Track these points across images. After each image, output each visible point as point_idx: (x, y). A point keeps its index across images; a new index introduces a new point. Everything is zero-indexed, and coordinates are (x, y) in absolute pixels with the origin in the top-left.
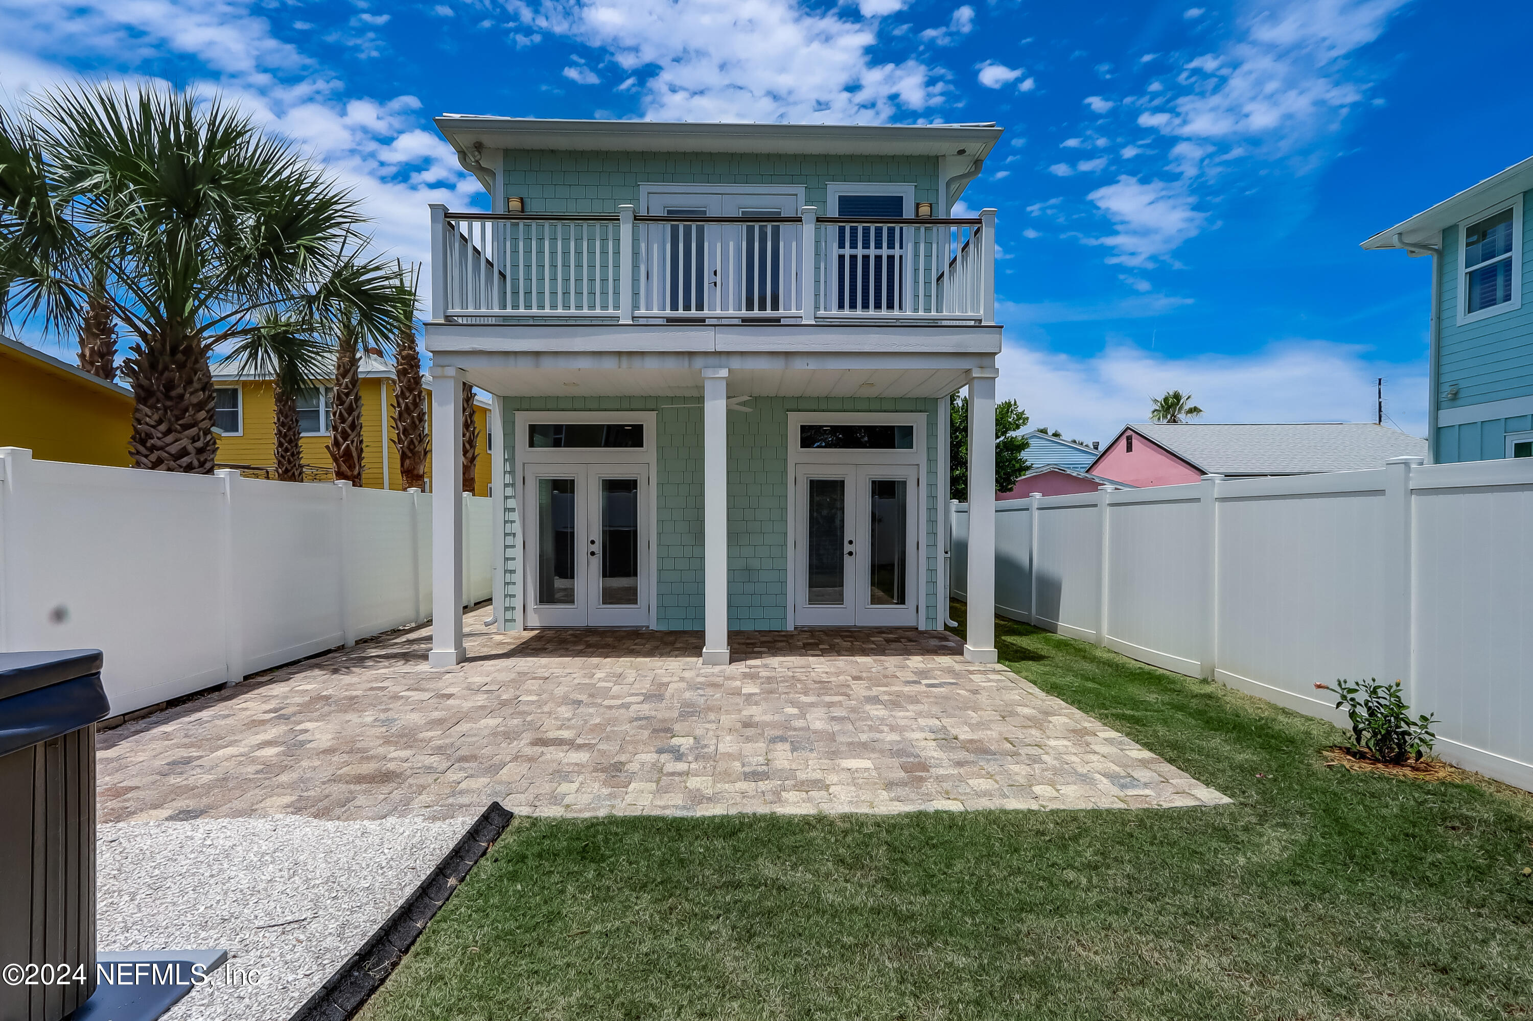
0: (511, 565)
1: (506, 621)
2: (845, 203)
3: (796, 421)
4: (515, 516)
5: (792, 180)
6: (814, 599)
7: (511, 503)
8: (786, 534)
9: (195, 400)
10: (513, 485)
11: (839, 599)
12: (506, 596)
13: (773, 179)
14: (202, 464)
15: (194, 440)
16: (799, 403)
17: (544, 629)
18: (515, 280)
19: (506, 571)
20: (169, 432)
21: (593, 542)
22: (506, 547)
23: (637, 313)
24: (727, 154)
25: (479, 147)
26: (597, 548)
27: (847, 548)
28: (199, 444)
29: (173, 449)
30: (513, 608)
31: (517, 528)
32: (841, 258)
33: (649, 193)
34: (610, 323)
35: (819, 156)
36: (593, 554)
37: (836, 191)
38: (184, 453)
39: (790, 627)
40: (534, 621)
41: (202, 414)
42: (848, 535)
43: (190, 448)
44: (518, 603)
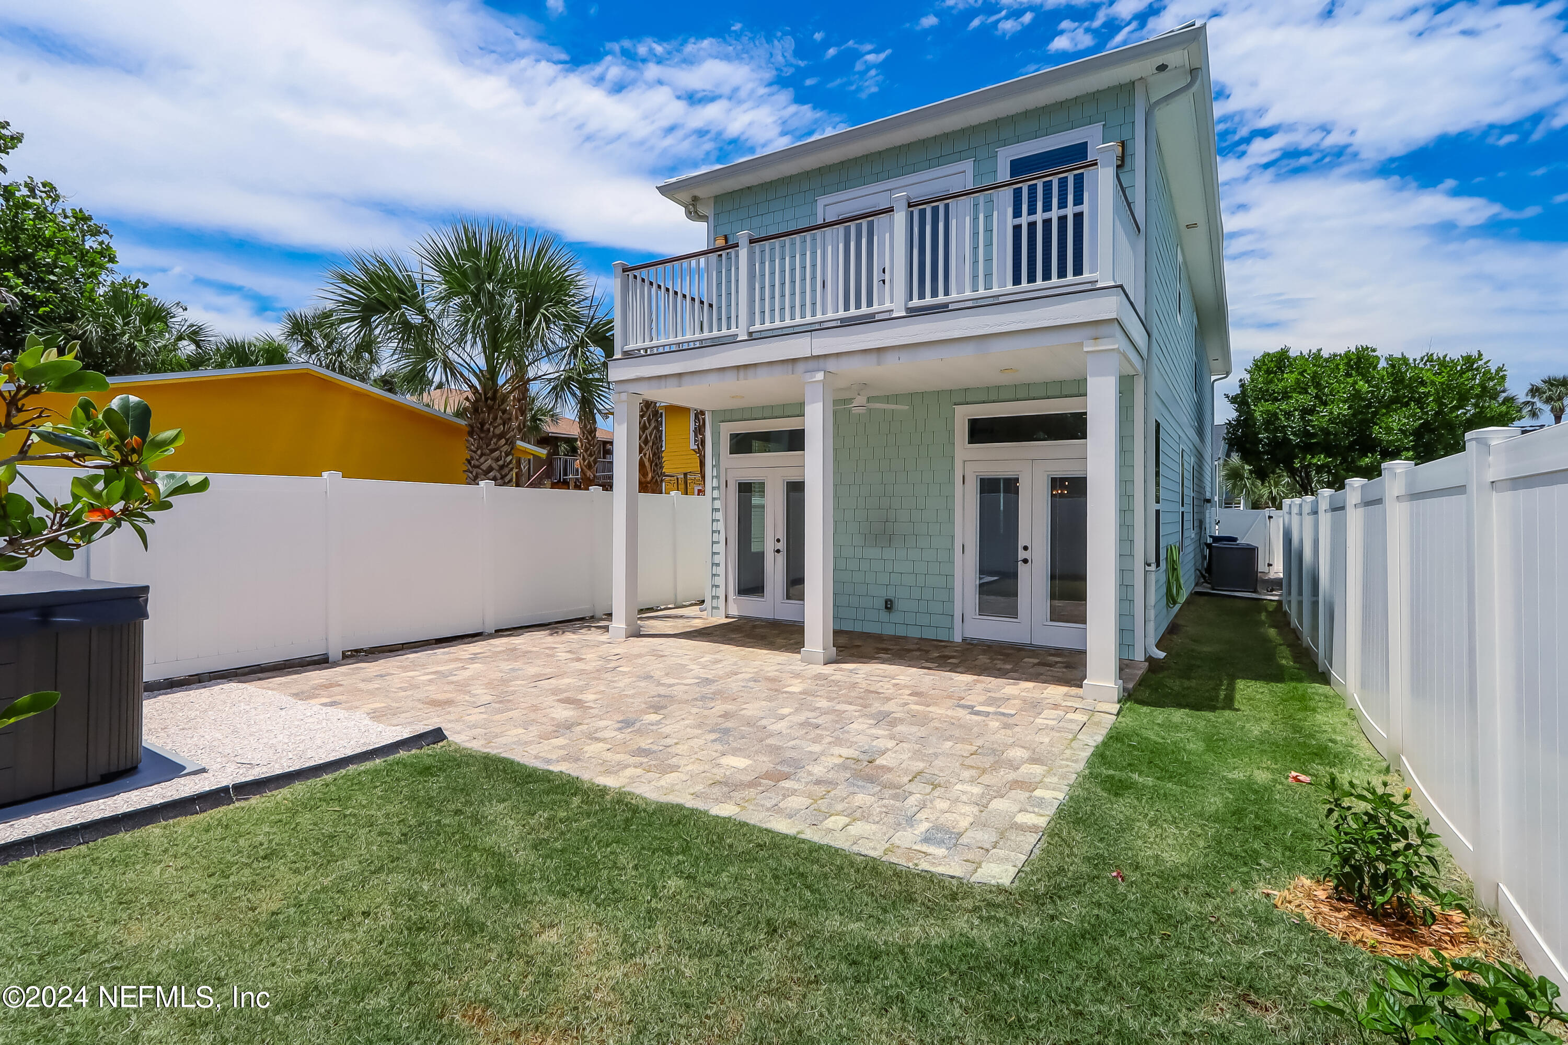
0: (717, 559)
1: (713, 608)
2: (1019, 167)
3: (963, 415)
4: (719, 515)
5: (959, 157)
6: (983, 609)
7: (717, 504)
8: (953, 537)
9: (498, 431)
10: (718, 488)
11: (1012, 612)
12: (713, 586)
13: (940, 161)
14: (503, 477)
15: (497, 460)
16: (965, 396)
17: (741, 618)
18: (720, 308)
19: (713, 564)
20: (482, 455)
21: (778, 540)
22: (713, 543)
23: (752, 329)
24: (895, 148)
25: (695, 199)
26: (782, 546)
27: (1022, 555)
28: (501, 463)
29: (484, 467)
30: (718, 597)
31: (720, 526)
32: (1017, 229)
33: (825, 206)
34: (731, 341)
35: (989, 122)
36: (778, 551)
37: (1006, 155)
38: (490, 469)
39: (958, 639)
40: (734, 611)
41: (503, 441)
42: (1023, 540)
43: (494, 465)
44: (721, 592)
